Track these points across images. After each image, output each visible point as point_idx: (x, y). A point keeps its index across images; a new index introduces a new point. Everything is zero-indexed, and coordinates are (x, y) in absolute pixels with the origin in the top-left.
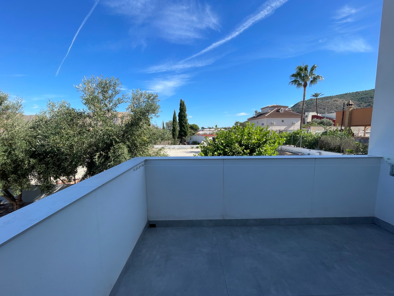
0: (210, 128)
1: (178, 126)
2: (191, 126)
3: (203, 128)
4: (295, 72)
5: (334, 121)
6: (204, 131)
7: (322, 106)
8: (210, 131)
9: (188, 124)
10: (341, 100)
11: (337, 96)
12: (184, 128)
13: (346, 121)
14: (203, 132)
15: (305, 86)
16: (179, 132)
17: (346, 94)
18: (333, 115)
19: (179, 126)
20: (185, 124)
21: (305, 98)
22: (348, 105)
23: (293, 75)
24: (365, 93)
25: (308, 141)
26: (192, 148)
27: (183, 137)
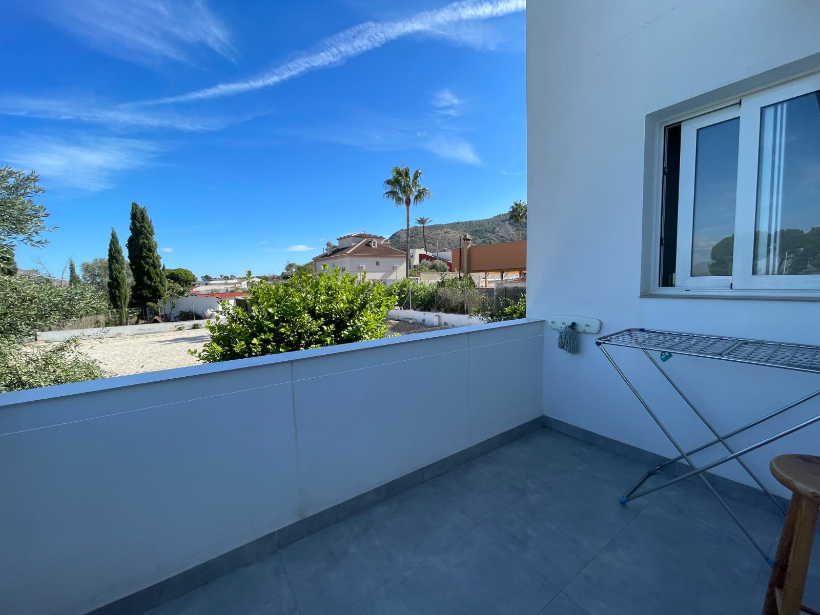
0: (226, 278)
1: (128, 274)
2: (173, 274)
3: (207, 278)
4: (391, 176)
5: (449, 264)
6: (211, 284)
7: (431, 240)
8: (226, 284)
9: (161, 268)
10: (453, 232)
11: (448, 224)
12: (150, 279)
13: (464, 265)
14: (209, 288)
15: (408, 202)
16: (134, 289)
17: (458, 223)
18: (448, 255)
19: (134, 274)
20: (151, 269)
21: (410, 223)
22: (464, 240)
23: (389, 182)
24: (479, 224)
25: (421, 298)
26: (180, 329)
27: (149, 303)
